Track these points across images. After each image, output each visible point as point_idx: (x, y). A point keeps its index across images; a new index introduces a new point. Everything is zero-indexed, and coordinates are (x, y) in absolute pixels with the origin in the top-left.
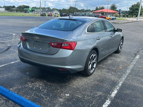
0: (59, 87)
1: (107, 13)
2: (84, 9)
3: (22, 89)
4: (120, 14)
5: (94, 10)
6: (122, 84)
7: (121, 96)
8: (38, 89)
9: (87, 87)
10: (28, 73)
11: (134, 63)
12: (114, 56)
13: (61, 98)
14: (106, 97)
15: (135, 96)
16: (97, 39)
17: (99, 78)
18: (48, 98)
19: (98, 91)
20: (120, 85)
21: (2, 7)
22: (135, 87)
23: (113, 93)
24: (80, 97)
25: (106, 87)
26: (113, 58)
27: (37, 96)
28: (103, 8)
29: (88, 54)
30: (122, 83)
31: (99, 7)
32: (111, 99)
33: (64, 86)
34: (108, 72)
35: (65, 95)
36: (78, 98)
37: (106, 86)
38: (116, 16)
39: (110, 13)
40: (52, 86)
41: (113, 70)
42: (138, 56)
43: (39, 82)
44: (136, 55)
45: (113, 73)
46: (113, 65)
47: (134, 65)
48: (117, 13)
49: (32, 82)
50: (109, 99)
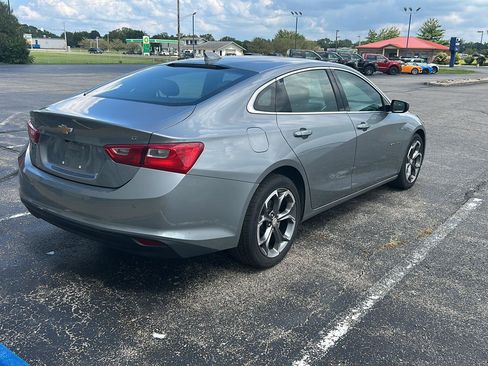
0: (141, 305)
1: (407, 52)
2: (328, 40)
3: (9, 309)
4: (452, 52)
5: (363, 43)
6: (378, 304)
7: (358, 347)
8: (65, 308)
9: (242, 309)
10: (52, 253)
11: (452, 226)
12: (384, 201)
13: (133, 344)
14: (298, 350)
15: (411, 348)
16: (296, 136)
17: (297, 277)
18: (85, 344)
19: (279, 324)
20: (370, 303)
21: (57, 37)
22: (423, 314)
23: (330, 335)
24: (201, 343)
25: (311, 310)
26: (379, 207)
27: (51, 334)
28: (392, 35)
29: (250, 188)
30: (377, 297)
31: (378, 32)
32: (313, 356)
33: (158, 303)
34: (339, 258)
35: (150, 337)
36: (194, 347)
37: (314, 306)
38: (439, 62)
39: (417, 52)
40: (119, 300)
41: (361, 252)
42: (476, 199)
43: (79, 285)
44: (468, 196)
45: (358, 260)
46: (367, 232)
47: (449, 235)
48: (444, 51)
49: (54, 285)
50: (305, 358)
